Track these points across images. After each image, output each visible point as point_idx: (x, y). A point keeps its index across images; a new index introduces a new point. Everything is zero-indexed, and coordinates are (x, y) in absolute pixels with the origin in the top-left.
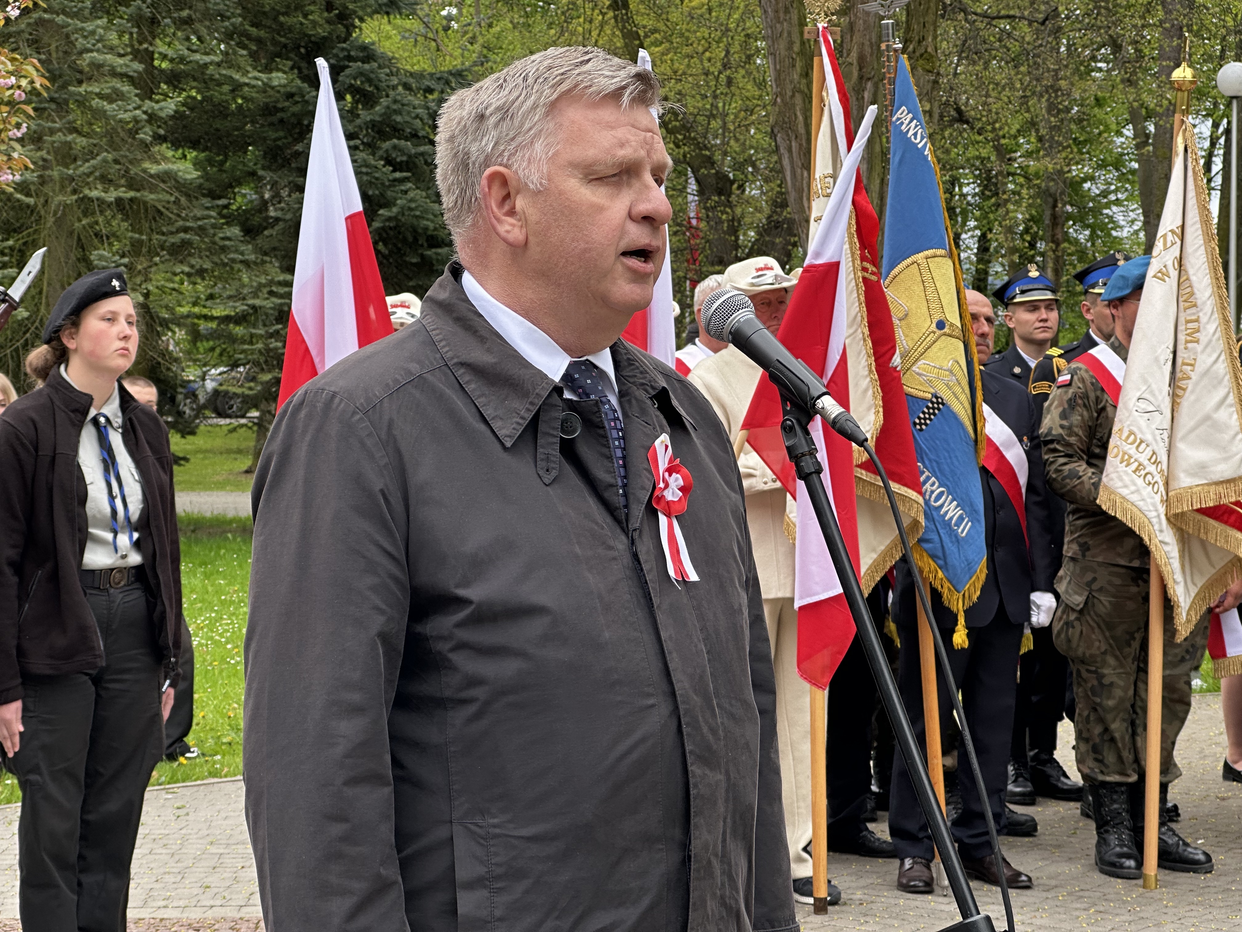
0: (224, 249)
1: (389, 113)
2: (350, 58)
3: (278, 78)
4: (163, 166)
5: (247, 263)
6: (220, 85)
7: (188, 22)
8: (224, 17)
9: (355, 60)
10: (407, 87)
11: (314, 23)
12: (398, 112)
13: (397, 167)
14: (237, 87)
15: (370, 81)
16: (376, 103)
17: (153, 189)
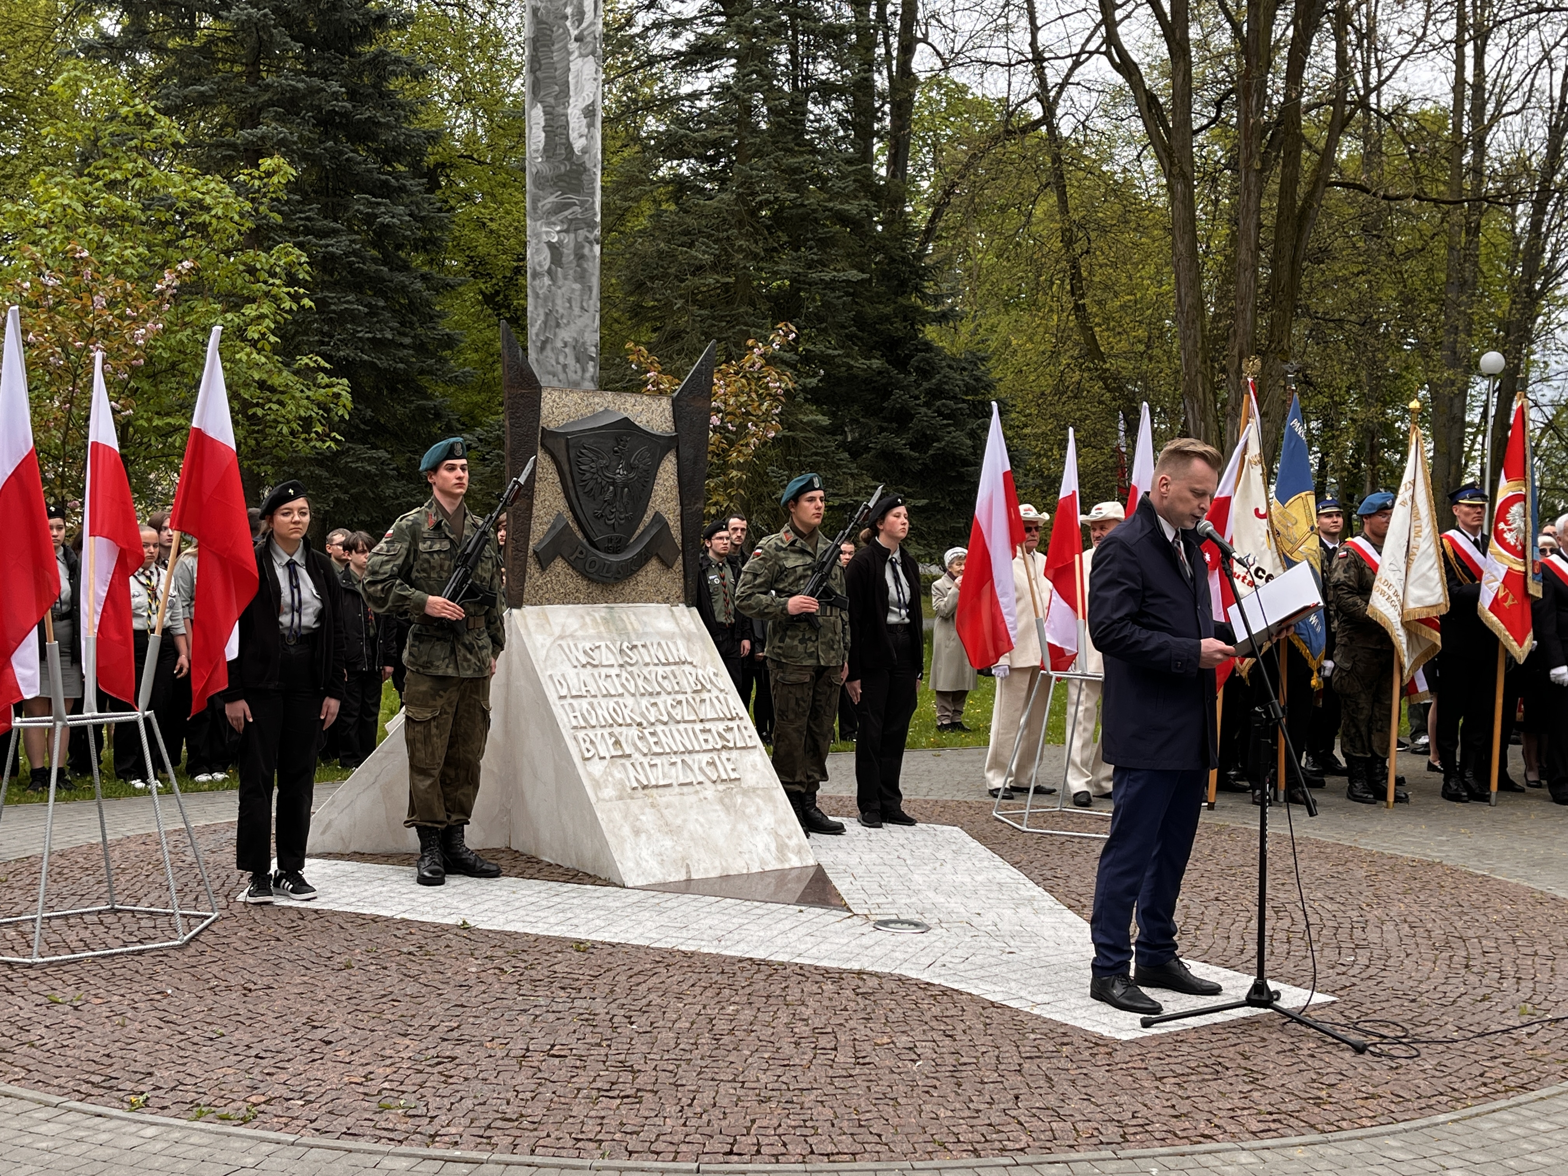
0: (839, 466)
1: (941, 383)
2: (918, 350)
3: (876, 363)
4: (811, 417)
5: (852, 475)
6: (839, 366)
7: (825, 330)
8: (843, 327)
9: (921, 351)
10: (950, 367)
11: (897, 329)
12: (946, 383)
13: (946, 417)
14: (851, 367)
15: (929, 364)
16: (932, 377)
17: (804, 430)
